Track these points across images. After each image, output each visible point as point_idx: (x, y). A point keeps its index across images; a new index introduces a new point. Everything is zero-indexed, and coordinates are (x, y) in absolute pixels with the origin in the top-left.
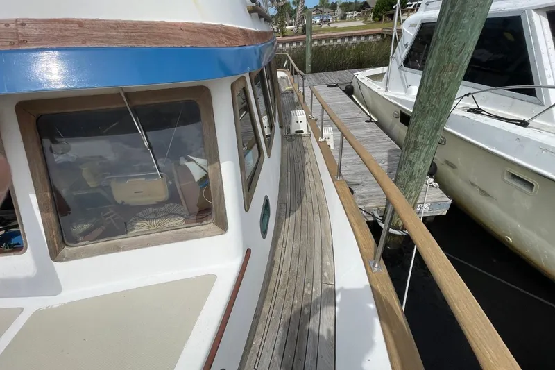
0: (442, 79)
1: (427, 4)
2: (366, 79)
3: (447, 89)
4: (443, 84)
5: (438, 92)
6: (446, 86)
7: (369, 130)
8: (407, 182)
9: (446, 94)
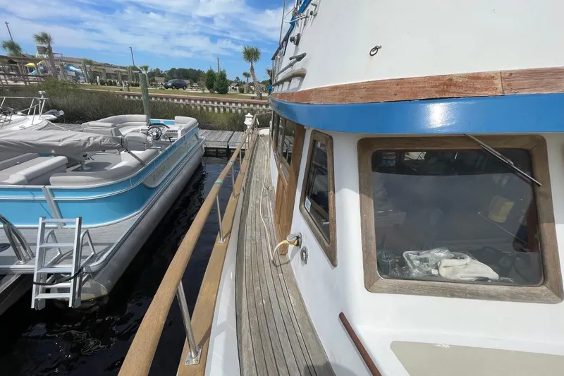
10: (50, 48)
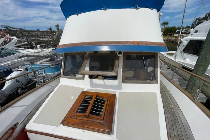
0: (206, 57)
1: (192, 35)
2: (165, 54)
3: (208, 60)
4: (207, 59)
5: (205, 60)
6: (208, 59)
7: (169, 71)
8: (193, 87)
9: (208, 61)
10: (58, 28)
